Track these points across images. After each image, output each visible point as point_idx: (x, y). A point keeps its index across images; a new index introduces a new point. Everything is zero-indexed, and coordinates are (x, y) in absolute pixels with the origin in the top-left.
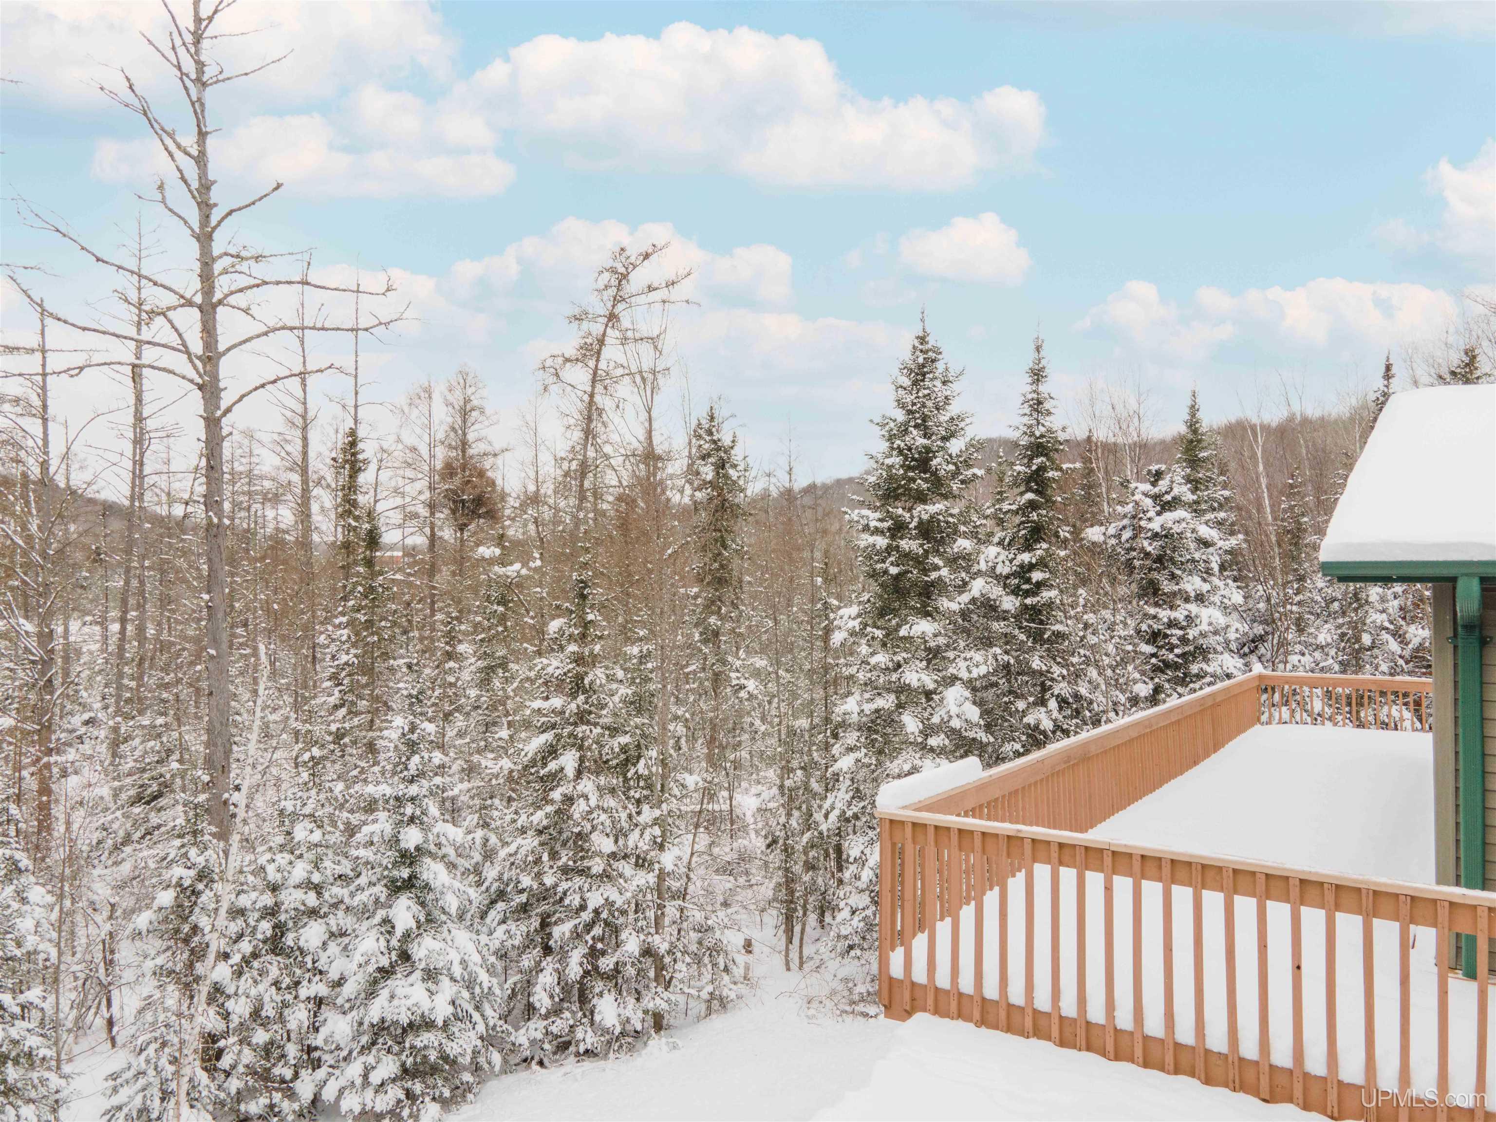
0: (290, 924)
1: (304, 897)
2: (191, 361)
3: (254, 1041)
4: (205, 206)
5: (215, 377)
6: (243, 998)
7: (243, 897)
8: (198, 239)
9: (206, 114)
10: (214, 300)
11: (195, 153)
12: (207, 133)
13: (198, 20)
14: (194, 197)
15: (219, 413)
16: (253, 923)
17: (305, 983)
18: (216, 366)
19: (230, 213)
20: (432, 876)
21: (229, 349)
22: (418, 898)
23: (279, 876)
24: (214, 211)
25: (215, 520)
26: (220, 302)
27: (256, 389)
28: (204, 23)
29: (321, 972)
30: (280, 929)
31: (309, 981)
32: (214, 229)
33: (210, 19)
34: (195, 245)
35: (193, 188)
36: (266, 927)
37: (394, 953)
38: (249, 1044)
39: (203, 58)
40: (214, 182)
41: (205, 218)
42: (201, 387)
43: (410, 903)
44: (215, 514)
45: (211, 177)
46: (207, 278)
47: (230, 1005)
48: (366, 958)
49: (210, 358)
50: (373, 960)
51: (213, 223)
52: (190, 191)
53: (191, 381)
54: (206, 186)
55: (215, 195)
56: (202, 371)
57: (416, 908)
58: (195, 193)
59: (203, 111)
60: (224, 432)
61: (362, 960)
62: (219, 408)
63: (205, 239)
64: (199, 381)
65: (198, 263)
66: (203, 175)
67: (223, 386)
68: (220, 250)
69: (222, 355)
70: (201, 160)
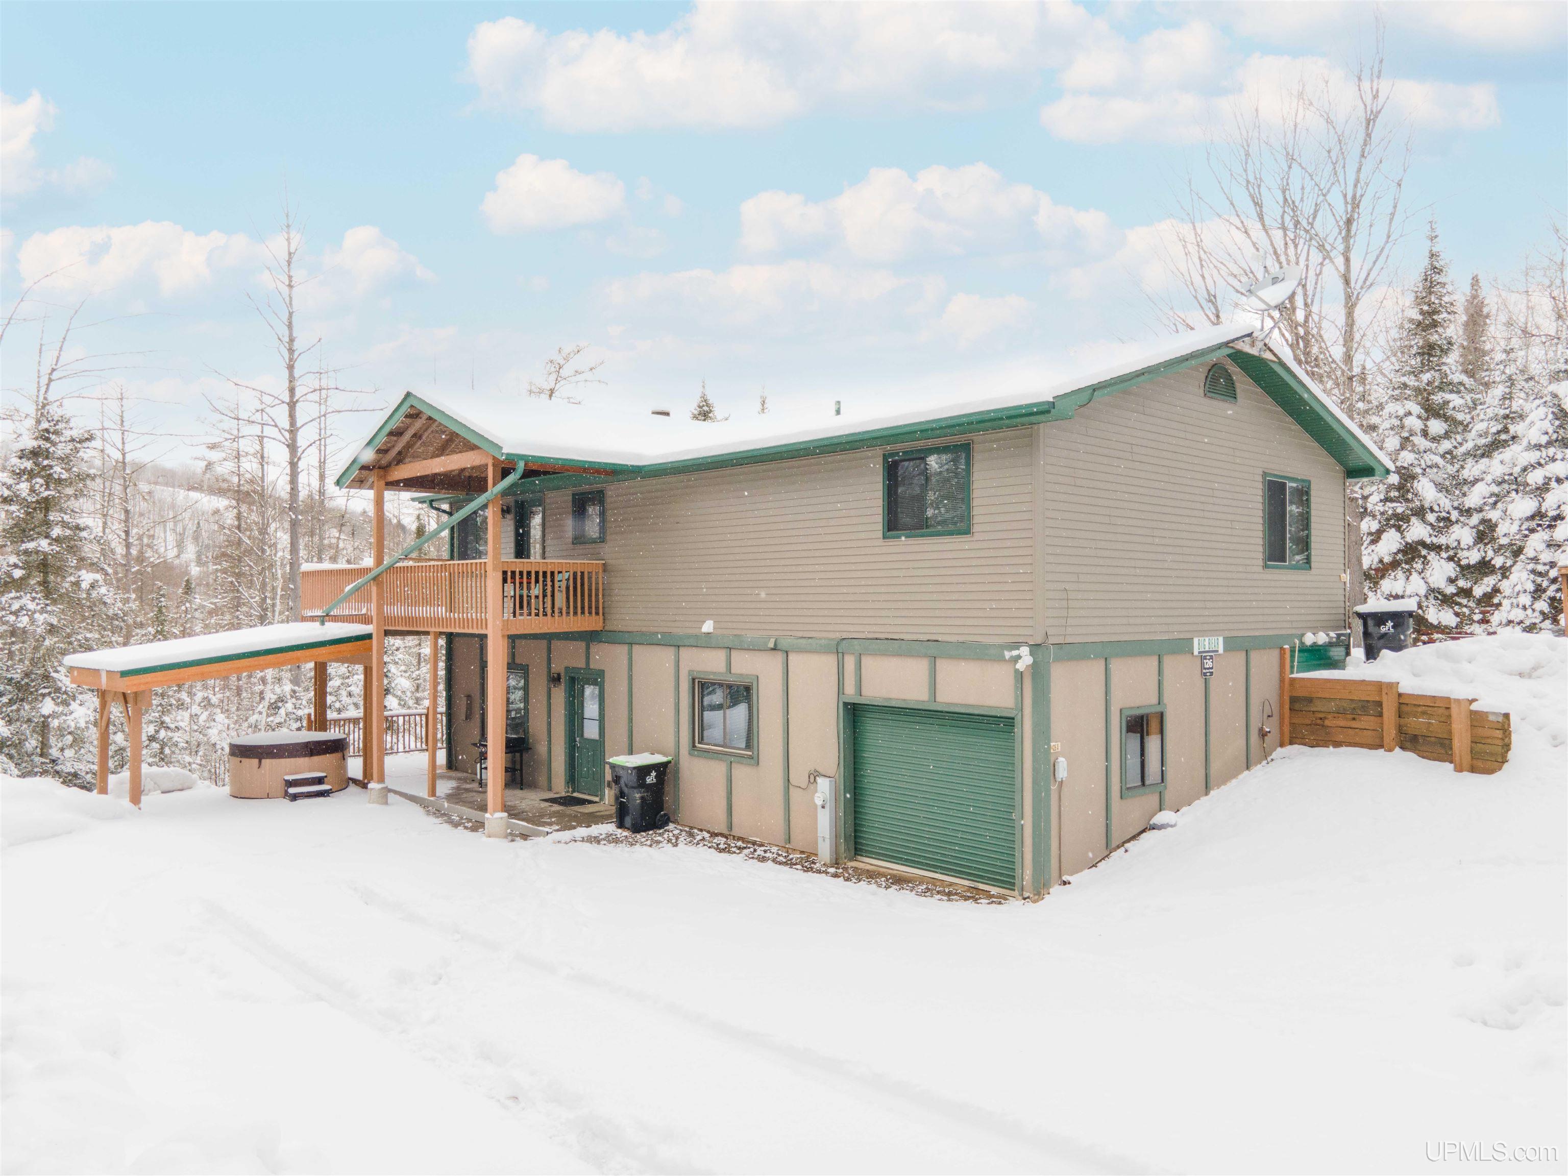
2: (282, 432)
4: (291, 351)
5: (295, 440)
8: (287, 368)
10: (295, 400)
11: (287, 324)
12: (293, 312)
13: (290, 254)
14: (285, 347)
15: (296, 460)
18: (295, 435)
21: (303, 426)
26: (297, 401)
27: (309, 446)
32: (295, 361)
33: (294, 253)
34: (287, 371)
35: (284, 342)
39: (291, 274)
40: (295, 338)
42: (288, 446)
45: (294, 335)
46: (292, 391)
49: (292, 431)
51: (295, 358)
52: (284, 344)
53: (284, 443)
54: (292, 340)
55: (296, 345)
56: (288, 438)
58: (286, 345)
63: (291, 368)
64: (287, 443)
65: (288, 381)
66: (291, 335)
67: (299, 445)
68: (297, 373)
69: (298, 429)
70: (290, 326)
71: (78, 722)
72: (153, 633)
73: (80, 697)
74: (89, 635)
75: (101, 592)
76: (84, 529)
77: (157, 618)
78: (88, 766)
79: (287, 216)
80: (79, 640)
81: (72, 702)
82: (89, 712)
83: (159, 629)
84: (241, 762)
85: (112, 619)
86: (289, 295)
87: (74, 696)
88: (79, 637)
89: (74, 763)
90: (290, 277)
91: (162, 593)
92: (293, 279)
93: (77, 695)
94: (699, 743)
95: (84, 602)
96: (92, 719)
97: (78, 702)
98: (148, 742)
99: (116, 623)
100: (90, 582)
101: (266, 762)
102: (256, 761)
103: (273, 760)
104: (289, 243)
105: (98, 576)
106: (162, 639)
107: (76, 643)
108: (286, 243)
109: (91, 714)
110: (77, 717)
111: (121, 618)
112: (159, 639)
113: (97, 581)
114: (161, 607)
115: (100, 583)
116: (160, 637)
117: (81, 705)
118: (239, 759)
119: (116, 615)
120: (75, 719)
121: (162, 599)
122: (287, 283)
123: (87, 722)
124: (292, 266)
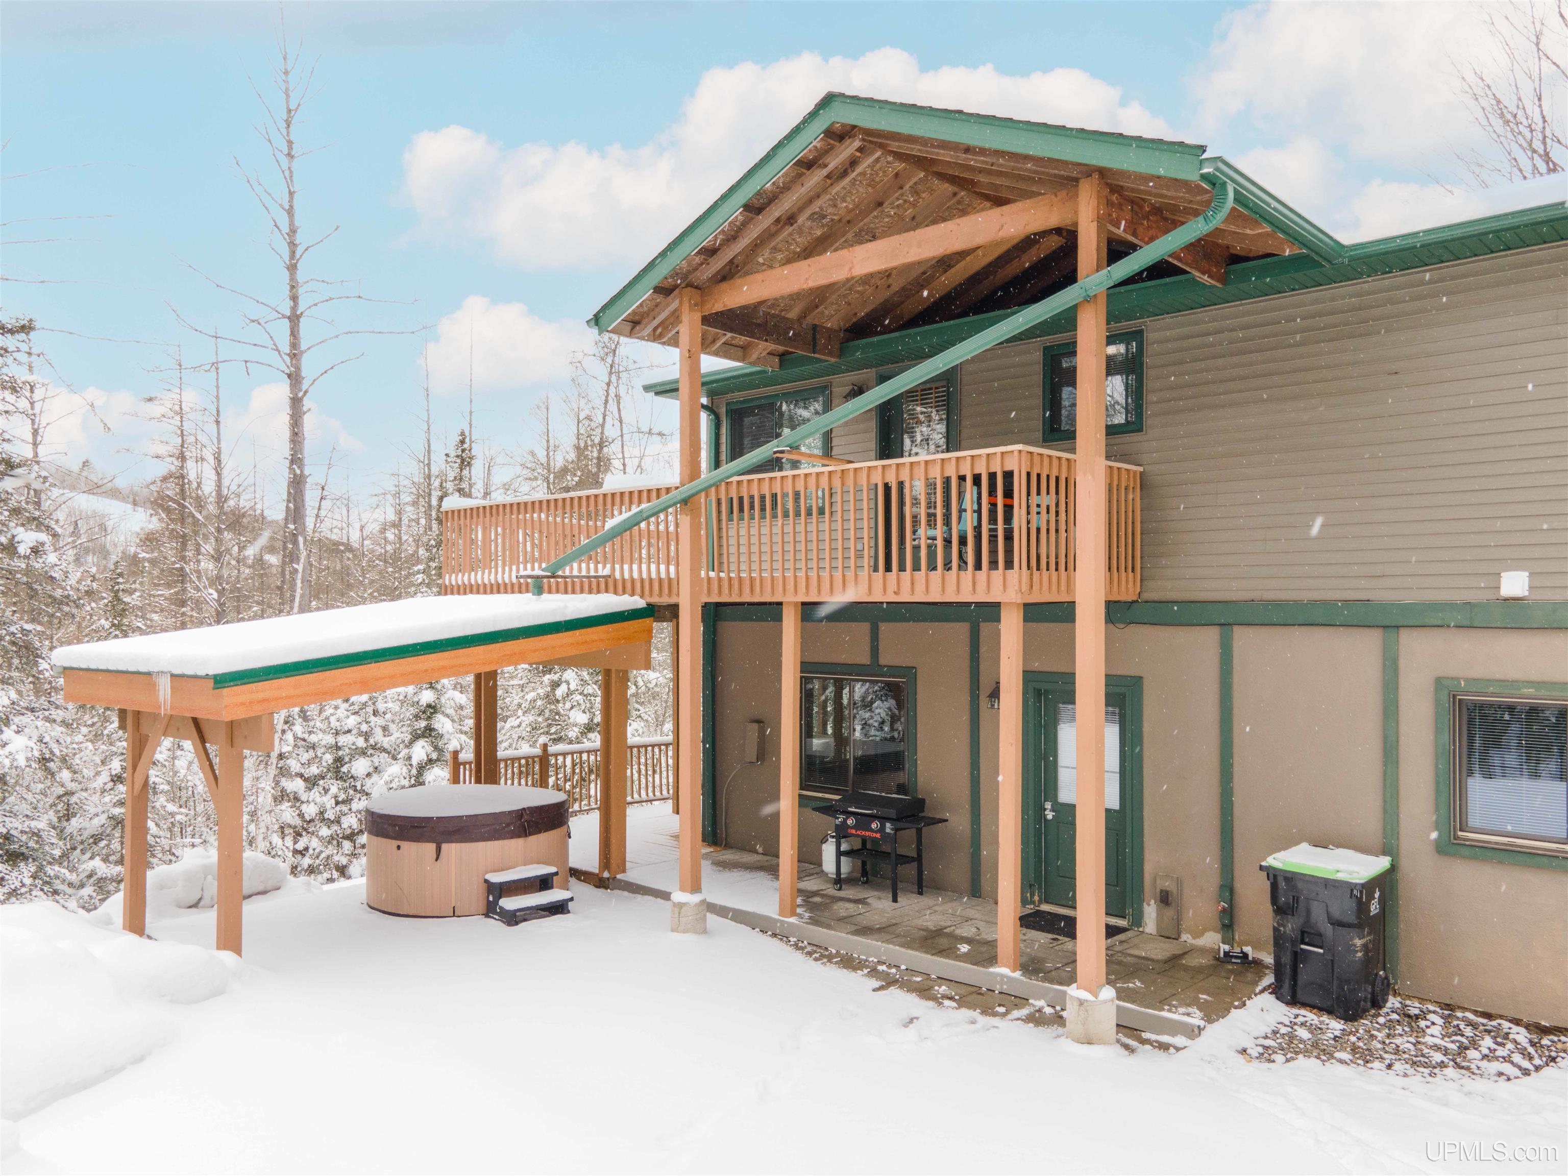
0: (347, 759)
1: (355, 740)
2: (281, 357)
3: (320, 834)
4: (293, 245)
5: (298, 368)
6: (312, 804)
7: (313, 735)
8: (288, 268)
9: (294, 179)
10: (298, 313)
11: (287, 207)
12: (294, 192)
13: (289, 111)
14: (285, 239)
15: (300, 394)
16: (320, 755)
17: (356, 800)
18: (298, 360)
19: (306, 249)
20: (441, 726)
21: (309, 349)
22: (433, 743)
23: (338, 724)
24: (299, 248)
25: (298, 472)
26: (303, 313)
27: (322, 374)
28: (293, 113)
29: (367, 794)
30: (339, 761)
31: (360, 799)
32: (298, 260)
34: (287, 273)
35: (283, 232)
36: (329, 758)
37: (413, 779)
38: (317, 836)
40: (297, 228)
41: (293, 254)
42: (289, 376)
43: (425, 744)
44: (299, 467)
45: (297, 224)
46: (294, 297)
47: (304, 808)
48: (391, 778)
49: (295, 355)
50: (397, 780)
51: (298, 256)
52: (282, 235)
53: (282, 371)
54: (293, 231)
55: (299, 239)
56: (289, 364)
57: (430, 749)
58: (286, 236)
59: (291, 177)
60: (305, 409)
61: (388, 779)
62: (301, 390)
63: (292, 268)
64: (288, 371)
65: (288, 287)
66: (292, 223)
67: (303, 374)
68: (301, 276)
69: (302, 353)
70: (290, 212)
71: (14, 760)
72: (107, 627)
73: (17, 720)
74: (28, 627)
75: (48, 561)
76: (19, 466)
77: (113, 606)
78: (27, 823)
79: (285, 59)
80: (13, 634)
81: (4, 729)
82: (32, 744)
83: (116, 622)
84: (399, 847)
85: (61, 603)
86: (289, 168)
87: (7, 718)
88: (13, 629)
89: (6, 819)
90: (290, 143)
91: (119, 571)
92: (294, 146)
93: (11, 717)
94: (1461, 830)
95: (19, 576)
96: (37, 754)
97: (14, 727)
98: (112, 784)
99: (66, 609)
100: (31, 545)
101: (451, 849)
102: (432, 847)
103: (463, 845)
104: (288, 96)
105: (43, 537)
106: (120, 635)
107: (7, 638)
108: (285, 96)
109: (35, 747)
110: (14, 751)
111: (74, 602)
112: (116, 637)
113: (43, 544)
114: (118, 590)
115: (46, 547)
116: (117, 632)
117: (18, 732)
118: (395, 843)
119: (68, 597)
120: (11, 754)
121: (121, 580)
122: (286, 152)
123: (28, 759)
124: (292, 127)
